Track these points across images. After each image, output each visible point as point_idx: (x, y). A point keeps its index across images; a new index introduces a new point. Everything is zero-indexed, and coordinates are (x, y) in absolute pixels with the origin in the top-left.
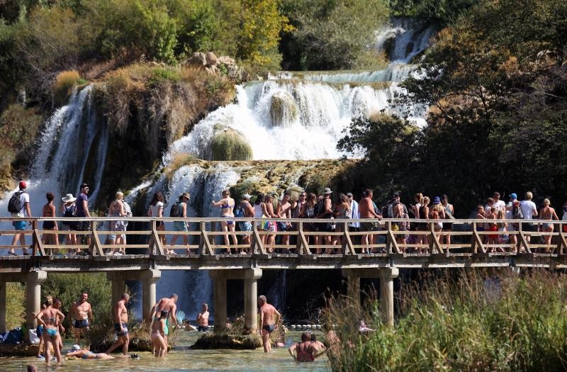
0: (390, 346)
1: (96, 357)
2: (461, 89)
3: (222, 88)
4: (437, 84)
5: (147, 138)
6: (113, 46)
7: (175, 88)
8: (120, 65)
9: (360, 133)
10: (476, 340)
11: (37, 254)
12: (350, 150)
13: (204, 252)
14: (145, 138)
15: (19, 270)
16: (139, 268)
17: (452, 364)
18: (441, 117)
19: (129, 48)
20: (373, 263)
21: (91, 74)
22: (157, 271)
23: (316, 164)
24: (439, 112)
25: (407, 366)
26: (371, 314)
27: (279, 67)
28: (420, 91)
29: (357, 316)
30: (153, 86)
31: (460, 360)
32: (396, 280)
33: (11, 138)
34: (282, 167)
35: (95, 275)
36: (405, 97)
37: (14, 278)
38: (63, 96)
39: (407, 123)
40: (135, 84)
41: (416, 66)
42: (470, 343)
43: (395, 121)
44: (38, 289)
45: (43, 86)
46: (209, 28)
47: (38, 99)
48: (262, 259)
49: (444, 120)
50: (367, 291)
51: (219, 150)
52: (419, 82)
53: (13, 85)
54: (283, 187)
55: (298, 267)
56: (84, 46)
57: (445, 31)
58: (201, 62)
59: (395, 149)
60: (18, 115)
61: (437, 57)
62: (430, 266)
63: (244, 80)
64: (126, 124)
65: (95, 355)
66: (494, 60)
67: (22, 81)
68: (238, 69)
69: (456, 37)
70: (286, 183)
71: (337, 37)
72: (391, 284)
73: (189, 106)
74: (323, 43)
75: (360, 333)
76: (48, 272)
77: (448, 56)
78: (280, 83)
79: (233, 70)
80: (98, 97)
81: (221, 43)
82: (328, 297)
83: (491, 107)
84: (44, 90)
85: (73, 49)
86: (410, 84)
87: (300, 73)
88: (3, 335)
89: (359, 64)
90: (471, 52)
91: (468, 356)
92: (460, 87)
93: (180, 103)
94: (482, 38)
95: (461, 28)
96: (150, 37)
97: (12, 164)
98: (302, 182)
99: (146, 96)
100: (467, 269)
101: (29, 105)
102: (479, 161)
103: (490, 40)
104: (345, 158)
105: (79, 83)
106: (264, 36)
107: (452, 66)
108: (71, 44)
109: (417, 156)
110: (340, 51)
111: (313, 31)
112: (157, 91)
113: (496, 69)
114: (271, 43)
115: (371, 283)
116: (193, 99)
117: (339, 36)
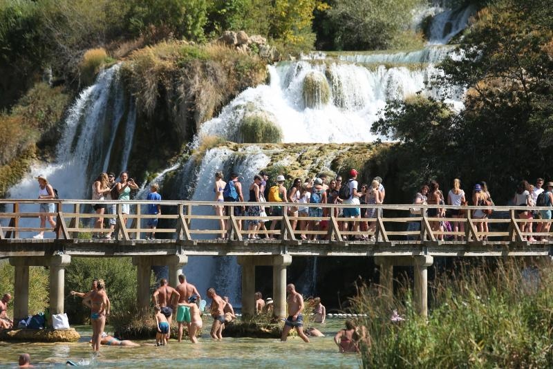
0: (424, 338)
1: (121, 344)
2: (501, 71)
3: (253, 68)
4: (475, 65)
5: (176, 119)
6: (141, 24)
7: (204, 67)
8: (148, 43)
9: (395, 116)
10: (514, 333)
11: (61, 238)
12: (384, 133)
13: (232, 237)
14: (173, 118)
15: (42, 254)
16: (165, 253)
17: (488, 357)
18: (479, 100)
19: (158, 26)
20: (406, 251)
21: (118, 53)
22: (183, 257)
23: (349, 147)
24: (477, 94)
25: (440, 358)
26: (404, 303)
27: (312, 47)
28: (457, 73)
29: (390, 305)
30: (181, 66)
31: (496, 352)
32: (430, 269)
33: (36, 118)
34: (314, 150)
35: (121, 259)
36: (442, 79)
37: (37, 261)
38: (90, 74)
39: (444, 106)
40: (163, 63)
41: (454, 47)
42: (507, 335)
43: (431, 104)
44: (62, 273)
45: (69, 65)
46: (240, 6)
47: (64, 77)
48: (293, 246)
49: (482, 103)
50: (401, 280)
51: (249, 132)
52: (457, 63)
53: (39, 63)
54: (314, 171)
55: (329, 254)
56: (113, 23)
57: (485, 11)
58: (232, 41)
59: (431, 133)
60: (44, 93)
61: (476, 38)
62: (466, 254)
63: (276, 60)
64: (154, 105)
65: (119, 342)
66: (536, 41)
67: (48, 59)
68: (270, 48)
69: (496, 17)
70: (318, 167)
71: (373, 16)
72: (425, 272)
73: (219, 87)
74: (358, 22)
75: (392, 323)
76: (72, 256)
77: (487, 37)
78: (313, 63)
79: (265, 50)
80: (125, 75)
81: (253, 22)
82: (360, 285)
83: (531, 89)
84: (71, 68)
85: (100, 26)
86: (448, 66)
87: (333, 53)
88: (26, 320)
89: (396, 43)
90: (511, 32)
91: (504, 349)
92: (499, 69)
93: (209, 84)
94: (523, 18)
95: (502, 7)
96: (179, 16)
97: (37, 144)
98: (334, 166)
99: (174, 75)
100: (504, 258)
101: (56, 84)
102: (518, 146)
103: (532, 20)
104: (379, 142)
105: (107, 61)
106: (297, 14)
107: (492, 47)
108: (99, 22)
109: (454, 140)
110: (375, 30)
111: (348, 10)
112: (186, 71)
113: (537, 51)
114: (304, 22)
115: (405, 272)
116: (223, 79)
117: (375, 16)
